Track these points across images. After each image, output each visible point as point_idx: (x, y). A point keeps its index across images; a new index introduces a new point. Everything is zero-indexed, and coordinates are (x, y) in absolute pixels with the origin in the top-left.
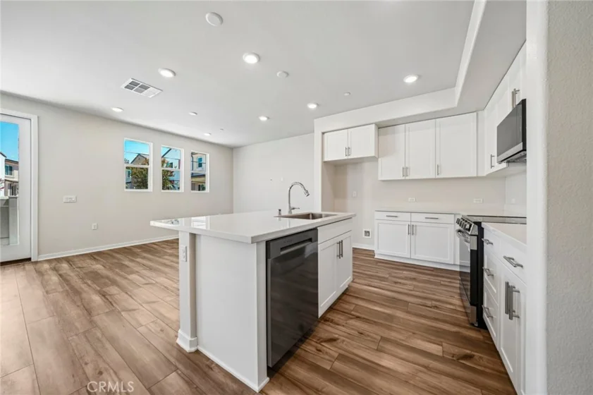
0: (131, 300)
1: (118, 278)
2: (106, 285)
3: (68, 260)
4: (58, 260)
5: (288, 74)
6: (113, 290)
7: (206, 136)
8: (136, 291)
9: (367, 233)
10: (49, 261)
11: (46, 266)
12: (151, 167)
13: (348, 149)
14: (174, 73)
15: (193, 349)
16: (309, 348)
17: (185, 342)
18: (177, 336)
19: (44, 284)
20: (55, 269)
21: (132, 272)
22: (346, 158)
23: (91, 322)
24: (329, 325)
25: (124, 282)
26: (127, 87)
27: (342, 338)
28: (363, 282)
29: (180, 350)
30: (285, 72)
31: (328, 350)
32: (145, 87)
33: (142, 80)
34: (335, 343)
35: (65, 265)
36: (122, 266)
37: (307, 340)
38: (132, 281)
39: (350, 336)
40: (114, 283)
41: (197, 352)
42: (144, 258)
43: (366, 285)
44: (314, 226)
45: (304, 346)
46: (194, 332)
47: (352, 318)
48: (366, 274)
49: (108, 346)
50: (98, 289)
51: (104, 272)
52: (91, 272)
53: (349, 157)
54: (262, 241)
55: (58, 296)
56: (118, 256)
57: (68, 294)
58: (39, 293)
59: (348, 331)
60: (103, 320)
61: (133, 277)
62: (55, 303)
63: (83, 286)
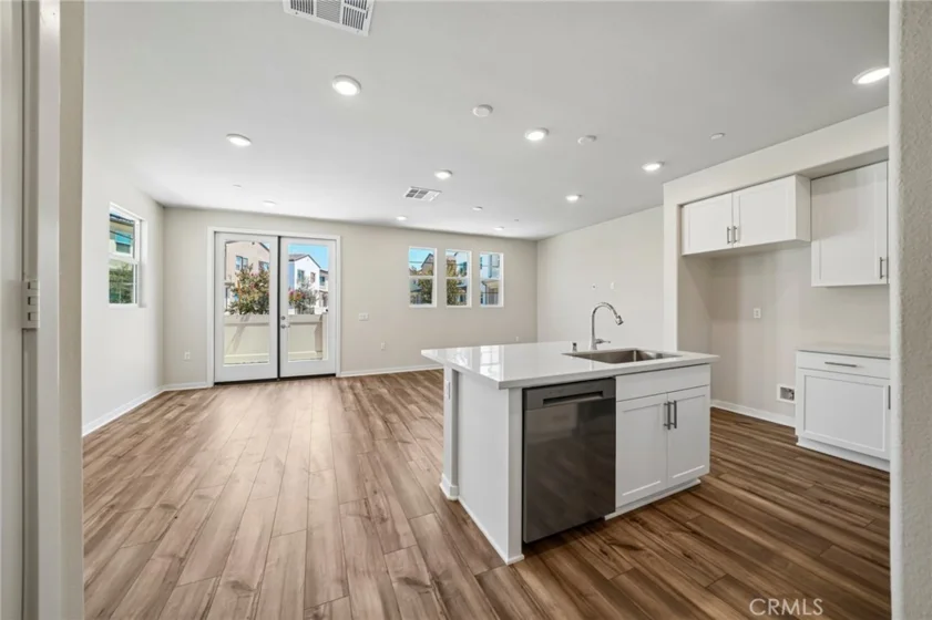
0: (407, 433)
1: (399, 406)
2: (388, 411)
3: (361, 379)
4: (354, 378)
5: (595, 138)
6: (394, 418)
7: (498, 231)
8: (414, 423)
9: (788, 393)
10: (348, 379)
11: (345, 383)
12: (435, 278)
13: (733, 231)
14: (450, 172)
15: (453, 498)
16: (591, 545)
17: (446, 487)
18: (440, 480)
19: (344, 401)
20: (352, 388)
21: (412, 402)
22: (729, 246)
23: (374, 445)
24: (636, 528)
25: (403, 411)
26: (408, 196)
27: (649, 550)
28: (741, 482)
29: (442, 495)
30: (590, 137)
31: (618, 558)
32: (424, 193)
33: (420, 186)
34: (633, 553)
35: (359, 385)
36: (404, 394)
37: (592, 535)
38: (410, 412)
39: (665, 553)
40: (395, 411)
41: (457, 502)
42: (425, 387)
43: (745, 490)
44: (610, 374)
45: (584, 540)
46: (456, 479)
47: (683, 531)
48: (753, 470)
49: (383, 470)
50: (382, 413)
51: (388, 397)
52: (377, 395)
53: (736, 245)
54: (518, 388)
55: (353, 415)
56: (402, 381)
57: (359, 415)
58: (340, 408)
59: (665, 544)
60: (383, 445)
61: (413, 407)
62: (350, 422)
63: (371, 409)
